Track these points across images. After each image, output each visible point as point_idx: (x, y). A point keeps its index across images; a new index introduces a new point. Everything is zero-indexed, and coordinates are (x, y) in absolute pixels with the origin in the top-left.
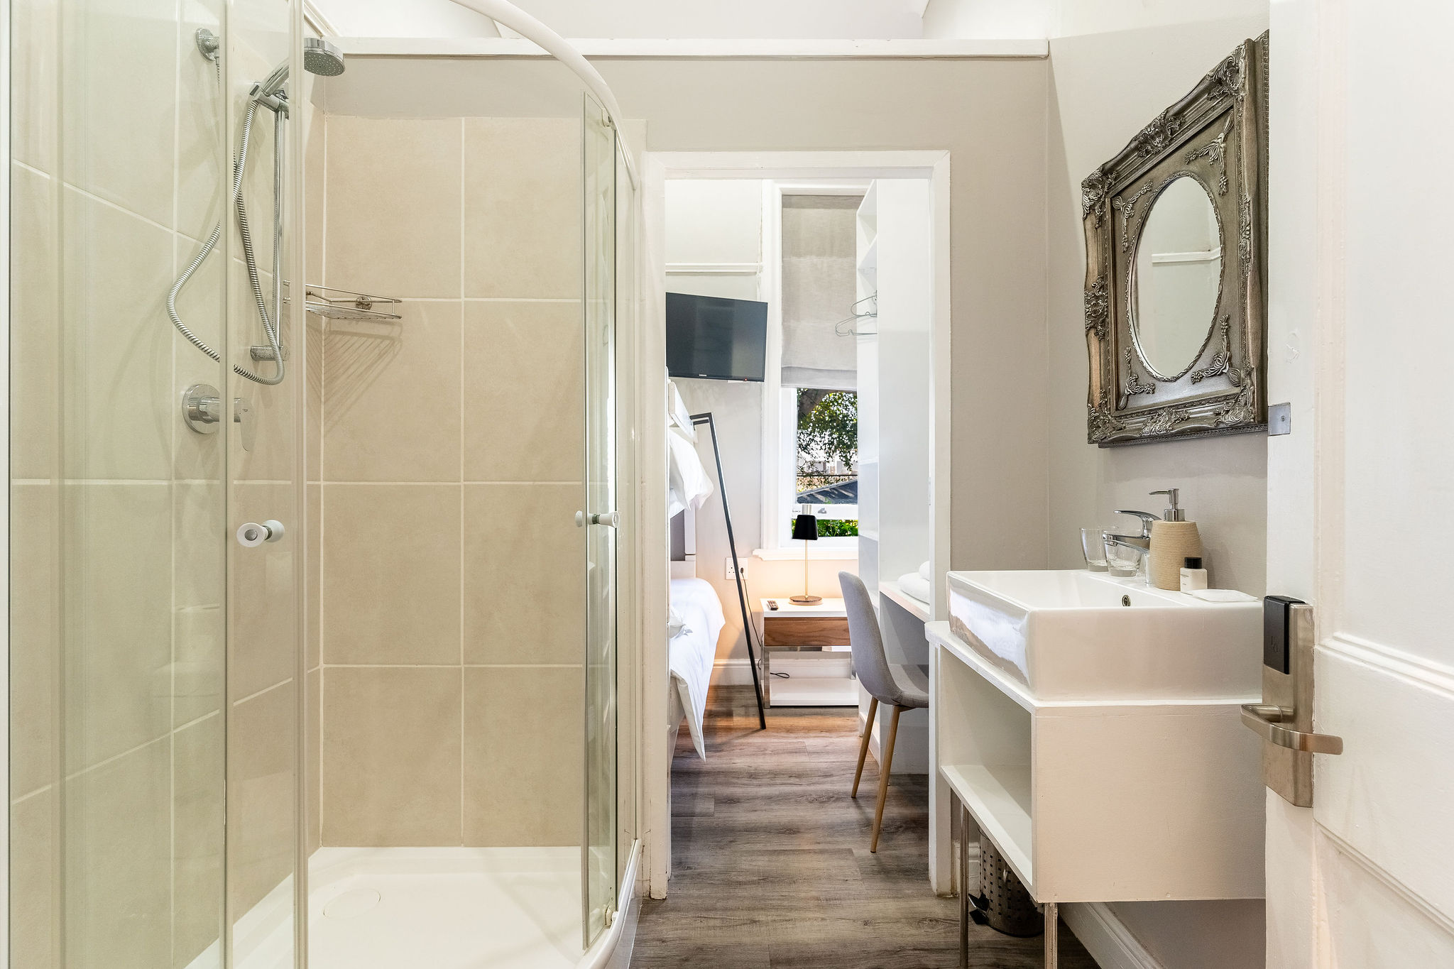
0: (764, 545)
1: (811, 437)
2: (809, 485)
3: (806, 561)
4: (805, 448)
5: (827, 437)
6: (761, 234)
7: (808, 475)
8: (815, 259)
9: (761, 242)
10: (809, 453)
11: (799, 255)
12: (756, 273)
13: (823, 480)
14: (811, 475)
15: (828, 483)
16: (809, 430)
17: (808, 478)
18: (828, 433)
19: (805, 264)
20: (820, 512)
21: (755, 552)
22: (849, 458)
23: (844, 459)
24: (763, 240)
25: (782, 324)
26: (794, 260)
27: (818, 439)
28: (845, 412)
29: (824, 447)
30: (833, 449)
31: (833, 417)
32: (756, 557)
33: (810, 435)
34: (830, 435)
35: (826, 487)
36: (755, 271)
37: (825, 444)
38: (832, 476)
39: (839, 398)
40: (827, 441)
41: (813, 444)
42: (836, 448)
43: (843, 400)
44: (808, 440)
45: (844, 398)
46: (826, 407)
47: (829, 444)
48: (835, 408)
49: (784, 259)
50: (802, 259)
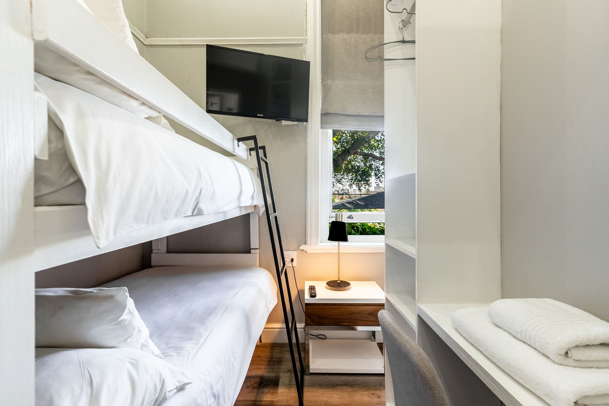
0: (308, 242)
1: (342, 176)
2: (342, 199)
3: (339, 253)
4: (339, 181)
5: (350, 176)
6: (306, 15)
7: (341, 194)
8: (346, 36)
9: (306, 22)
10: (341, 184)
11: (334, 33)
12: (302, 44)
13: (348, 197)
14: (343, 194)
15: (351, 198)
16: (342, 173)
17: (341, 196)
18: (351, 174)
19: (338, 39)
20: (349, 217)
21: (301, 248)
22: (360, 186)
23: (358, 187)
24: (308, 20)
25: (321, 82)
26: (330, 36)
27: (346, 177)
28: (358, 164)
29: (348, 181)
30: (353, 182)
31: (353, 167)
32: (303, 250)
33: (342, 175)
34: (352, 175)
35: (350, 200)
36: (301, 43)
37: (349, 180)
38: (352, 195)
39: (356, 158)
40: (350, 178)
41: (343, 180)
42: (354, 181)
43: (357, 159)
44: (341, 177)
45: (358, 158)
46: (350, 162)
47: (351, 180)
48: (354, 163)
49: (324, 36)
50: (336, 36)
